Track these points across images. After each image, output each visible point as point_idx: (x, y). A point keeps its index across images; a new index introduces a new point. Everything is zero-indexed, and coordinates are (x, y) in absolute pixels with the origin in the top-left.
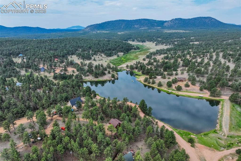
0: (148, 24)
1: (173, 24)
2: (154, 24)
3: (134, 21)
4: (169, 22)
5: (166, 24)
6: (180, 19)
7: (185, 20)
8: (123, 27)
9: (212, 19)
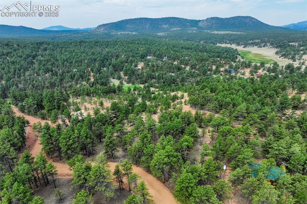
0: (179, 24)
1: (210, 24)
2: (187, 24)
3: (161, 20)
4: (205, 21)
5: (200, 24)
6: (217, 19)
7: (222, 19)
8: (148, 27)
9: (252, 19)
